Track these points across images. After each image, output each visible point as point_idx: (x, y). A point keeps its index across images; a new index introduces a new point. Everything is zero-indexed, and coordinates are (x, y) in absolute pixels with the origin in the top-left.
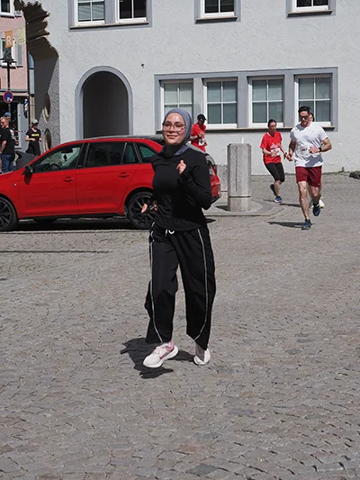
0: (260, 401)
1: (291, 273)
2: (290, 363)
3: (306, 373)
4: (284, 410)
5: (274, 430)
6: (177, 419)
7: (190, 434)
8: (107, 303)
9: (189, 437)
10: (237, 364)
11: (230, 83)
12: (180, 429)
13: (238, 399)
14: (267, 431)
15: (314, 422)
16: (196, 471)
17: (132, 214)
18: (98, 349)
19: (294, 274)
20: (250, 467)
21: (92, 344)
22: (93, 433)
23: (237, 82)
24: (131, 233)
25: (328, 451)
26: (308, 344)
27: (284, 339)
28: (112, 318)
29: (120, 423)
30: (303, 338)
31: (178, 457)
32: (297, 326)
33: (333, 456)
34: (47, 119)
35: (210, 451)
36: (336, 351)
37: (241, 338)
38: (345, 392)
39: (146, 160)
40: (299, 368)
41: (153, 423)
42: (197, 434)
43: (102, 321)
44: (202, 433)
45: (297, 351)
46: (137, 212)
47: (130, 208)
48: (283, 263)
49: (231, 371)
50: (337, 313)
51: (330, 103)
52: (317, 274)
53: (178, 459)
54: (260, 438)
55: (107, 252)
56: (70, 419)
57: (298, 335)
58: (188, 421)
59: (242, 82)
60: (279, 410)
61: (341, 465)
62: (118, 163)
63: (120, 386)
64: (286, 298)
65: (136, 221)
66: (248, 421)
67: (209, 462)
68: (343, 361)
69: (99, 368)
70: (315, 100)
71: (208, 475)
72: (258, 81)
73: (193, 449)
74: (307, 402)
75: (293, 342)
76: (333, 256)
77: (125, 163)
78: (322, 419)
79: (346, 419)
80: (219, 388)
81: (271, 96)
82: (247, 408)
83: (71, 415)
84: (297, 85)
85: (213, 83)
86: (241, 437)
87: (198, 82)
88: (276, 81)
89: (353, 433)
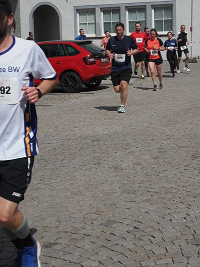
0: (139, 185)
1: (153, 115)
2: (155, 164)
3: (163, 169)
4: (152, 190)
5: (147, 201)
6: (94, 196)
7: (101, 204)
8: (52, 134)
9: (100, 206)
10: (125, 165)
11: (116, 10)
12: (95, 202)
13: (126, 184)
14: (144, 201)
15: (169, 196)
16: (105, 224)
17: (63, 84)
18: (47, 159)
19: (155, 116)
20: (135, 221)
21: (44, 156)
22: (47, 205)
23: (119, 10)
24: (63, 95)
25: (177, 211)
26: (164, 153)
27: (150, 151)
28: (55, 141)
29: (62, 199)
30: (161, 150)
31: (95, 216)
32: (158, 144)
33: (180, 214)
34: (14, 32)
35: (112, 213)
36: (179, 157)
37: (127, 151)
38: (186, 179)
39: (70, 54)
40: (160, 167)
41: (80, 199)
42: (105, 204)
43: (49, 143)
44: (108, 203)
45: (158, 158)
46: (66, 83)
47: (62, 81)
48: (148, 109)
49: (122, 169)
50: (179, 136)
51: (171, 21)
52: (167, 115)
53: (95, 218)
54: (140, 205)
55: (50, 106)
56: (34, 198)
57: (158, 149)
58: (100, 197)
59: (123, 10)
60: (149, 190)
61: (185, 218)
62: (55, 56)
63: (61, 179)
64: (151, 129)
65: (66, 88)
66: (133, 196)
67: (112, 219)
68: (184, 163)
69: (49, 169)
70: (163, 19)
71: (112, 226)
72: (132, 9)
73: (103, 212)
74: (165, 185)
75: (155, 152)
76: (176, 105)
77: (58, 56)
78: (174, 194)
79: (186, 194)
80: (116, 179)
81: (139, 17)
82: (132, 189)
83: (34, 195)
84: (153, 11)
85: (107, 11)
86: (129, 205)
87: (98, 10)
88: (141, 9)
89: (191, 201)
